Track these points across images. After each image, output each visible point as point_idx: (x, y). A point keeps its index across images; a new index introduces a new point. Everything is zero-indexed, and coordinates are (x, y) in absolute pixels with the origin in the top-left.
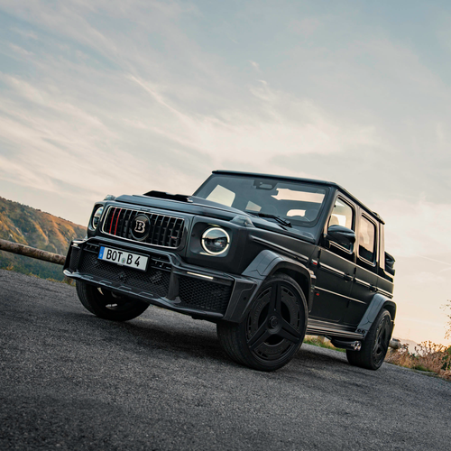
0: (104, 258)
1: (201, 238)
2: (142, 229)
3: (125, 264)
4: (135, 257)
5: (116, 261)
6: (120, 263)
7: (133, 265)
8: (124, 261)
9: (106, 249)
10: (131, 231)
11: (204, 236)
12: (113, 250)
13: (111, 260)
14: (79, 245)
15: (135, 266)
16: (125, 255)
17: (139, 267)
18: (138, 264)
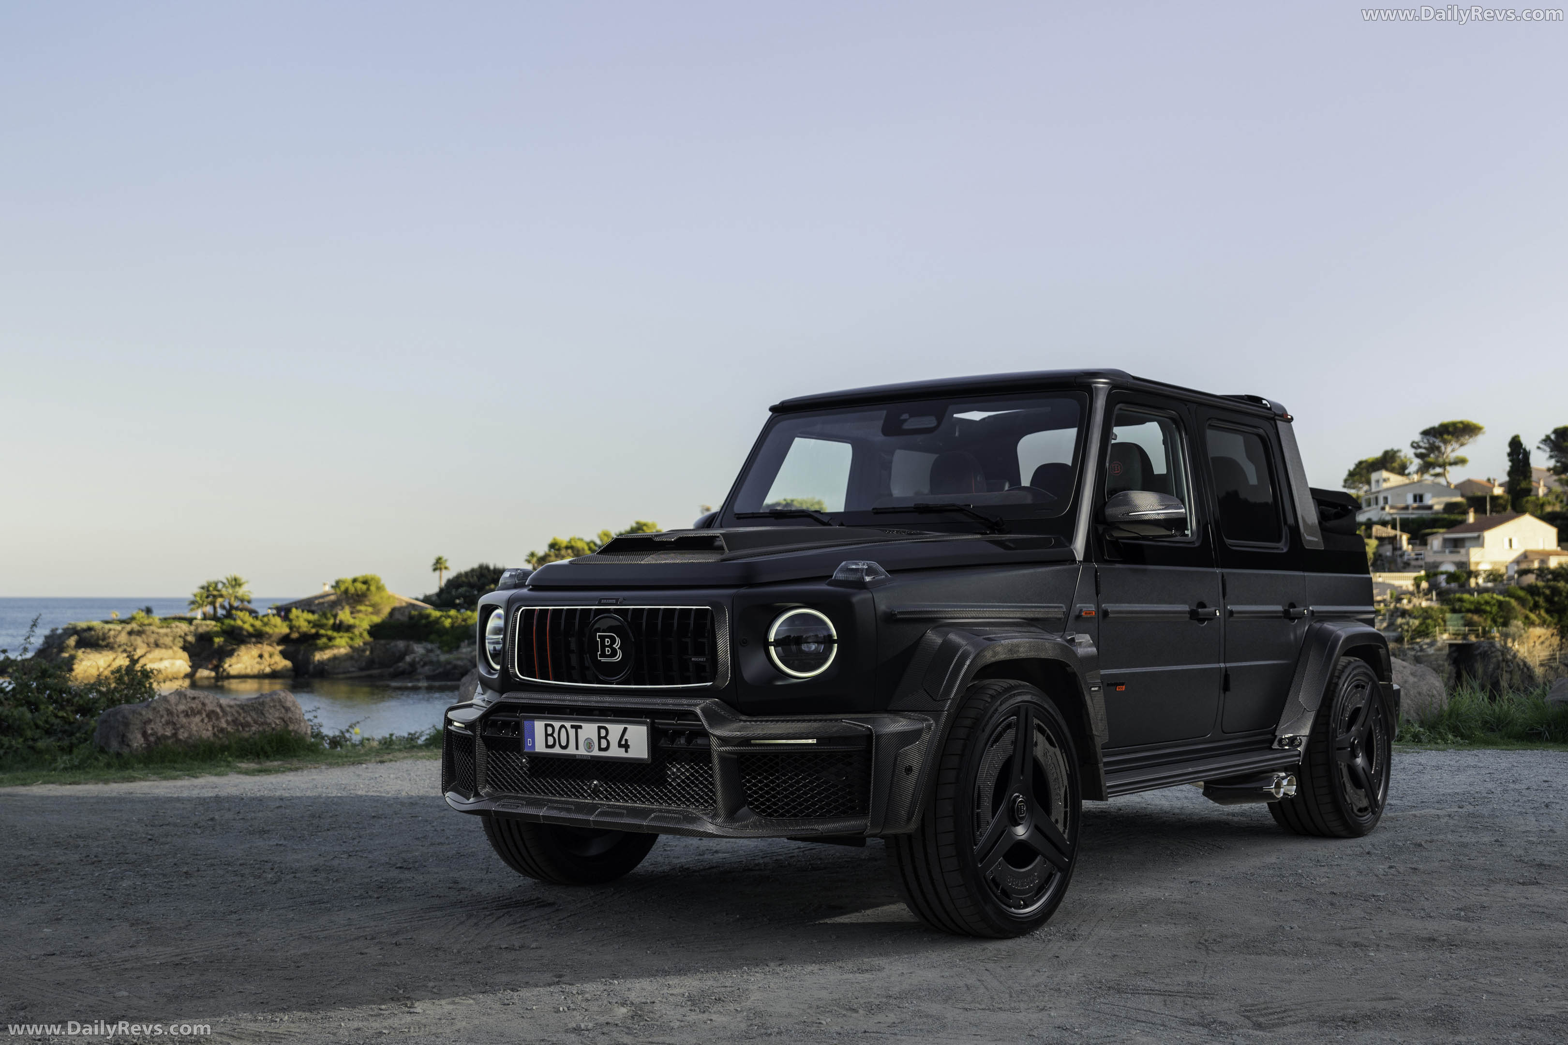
0: (540, 747)
1: (766, 644)
2: (614, 653)
3: (596, 752)
4: (615, 730)
5: (571, 750)
6: (582, 751)
7: (615, 752)
8: (589, 745)
9: (539, 726)
10: (588, 662)
11: (772, 637)
12: (557, 725)
13: (557, 750)
14: (470, 725)
15: (620, 753)
16: (589, 730)
17: (633, 753)
18: (626, 747)
